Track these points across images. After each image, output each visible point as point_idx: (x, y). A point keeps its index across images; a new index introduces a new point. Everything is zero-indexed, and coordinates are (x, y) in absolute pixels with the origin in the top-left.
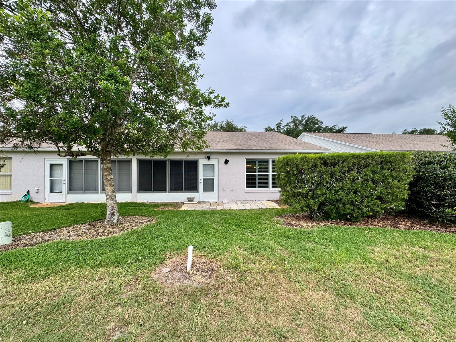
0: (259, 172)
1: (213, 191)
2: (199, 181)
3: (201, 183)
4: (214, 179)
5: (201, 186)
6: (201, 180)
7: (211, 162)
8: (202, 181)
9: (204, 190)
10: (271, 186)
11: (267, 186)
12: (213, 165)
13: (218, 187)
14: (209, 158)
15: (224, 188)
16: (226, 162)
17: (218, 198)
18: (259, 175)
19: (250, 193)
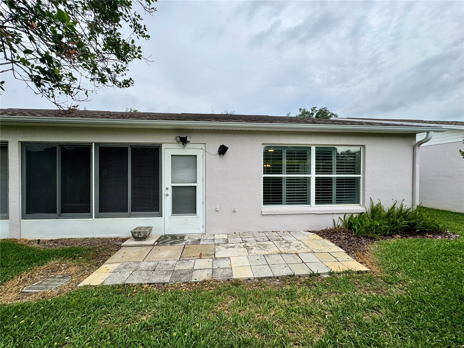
0: (288, 172)
1: (194, 211)
2: (164, 192)
3: (167, 195)
4: (196, 187)
5: (167, 203)
6: (167, 189)
7: (188, 150)
8: (170, 192)
9: (176, 211)
10: (314, 200)
11: (304, 200)
12: (194, 158)
13: (205, 203)
14: (184, 141)
15: (218, 207)
16: (223, 150)
17: (205, 227)
18: (288, 179)
19: (272, 217)
